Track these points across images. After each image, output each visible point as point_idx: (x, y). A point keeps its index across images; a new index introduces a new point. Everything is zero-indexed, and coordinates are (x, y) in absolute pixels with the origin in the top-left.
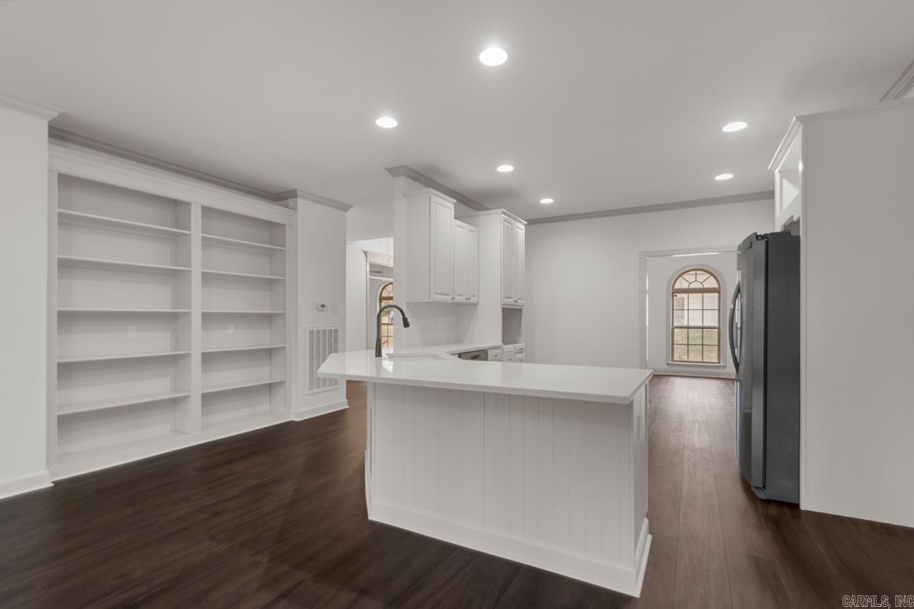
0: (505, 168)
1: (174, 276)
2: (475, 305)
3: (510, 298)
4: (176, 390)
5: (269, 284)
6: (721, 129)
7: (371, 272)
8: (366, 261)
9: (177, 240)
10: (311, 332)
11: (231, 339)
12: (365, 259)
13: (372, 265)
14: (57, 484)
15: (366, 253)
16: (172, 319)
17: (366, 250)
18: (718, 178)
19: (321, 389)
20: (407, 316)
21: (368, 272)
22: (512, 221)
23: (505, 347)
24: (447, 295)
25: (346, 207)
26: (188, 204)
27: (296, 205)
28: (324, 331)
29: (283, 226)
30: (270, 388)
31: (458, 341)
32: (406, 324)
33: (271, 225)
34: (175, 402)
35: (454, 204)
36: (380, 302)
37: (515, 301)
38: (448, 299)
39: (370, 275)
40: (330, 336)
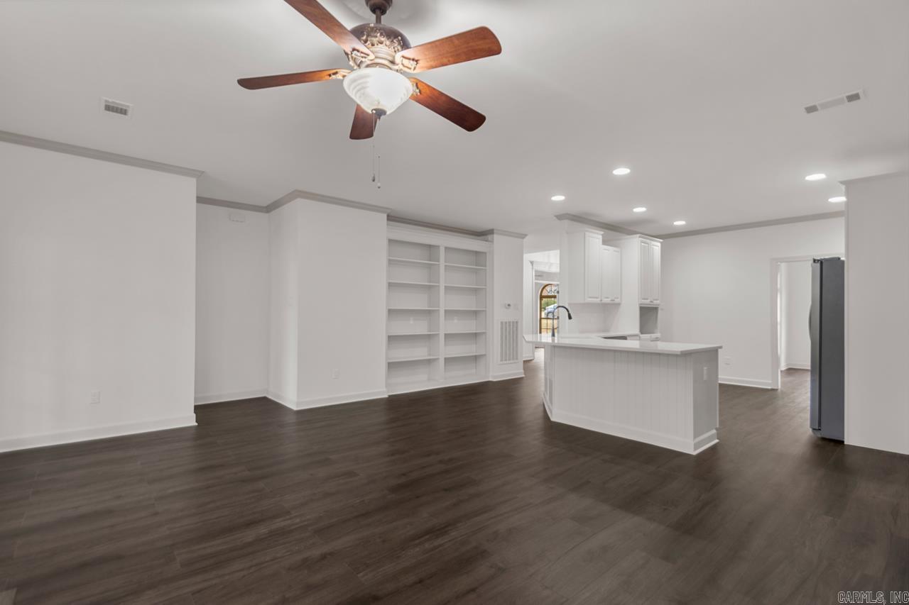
0: (639, 210)
1: (429, 289)
2: (619, 304)
3: (647, 299)
4: (430, 355)
5: (475, 291)
6: (804, 178)
7: (536, 276)
8: (533, 268)
9: (431, 268)
10: (502, 323)
11: (457, 326)
12: (531, 267)
13: (536, 271)
14: (390, 396)
15: (532, 263)
16: (428, 313)
17: (532, 260)
18: (830, 200)
19: (511, 361)
20: (570, 312)
21: (534, 277)
22: (648, 241)
23: (641, 335)
24: (597, 298)
25: (523, 236)
26: (438, 247)
27: (493, 239)
28: (510, 322)
29: (485, 253)
30: (476, 358)
31: (606, 330)
32: (570, 317)
33: (476, 253)
34: (429, 362)
35: (602, 235)
36: (541, 300)
37: (651, 302)
38: (598, 301)
39: (536, 279)
40: (513, 326)
